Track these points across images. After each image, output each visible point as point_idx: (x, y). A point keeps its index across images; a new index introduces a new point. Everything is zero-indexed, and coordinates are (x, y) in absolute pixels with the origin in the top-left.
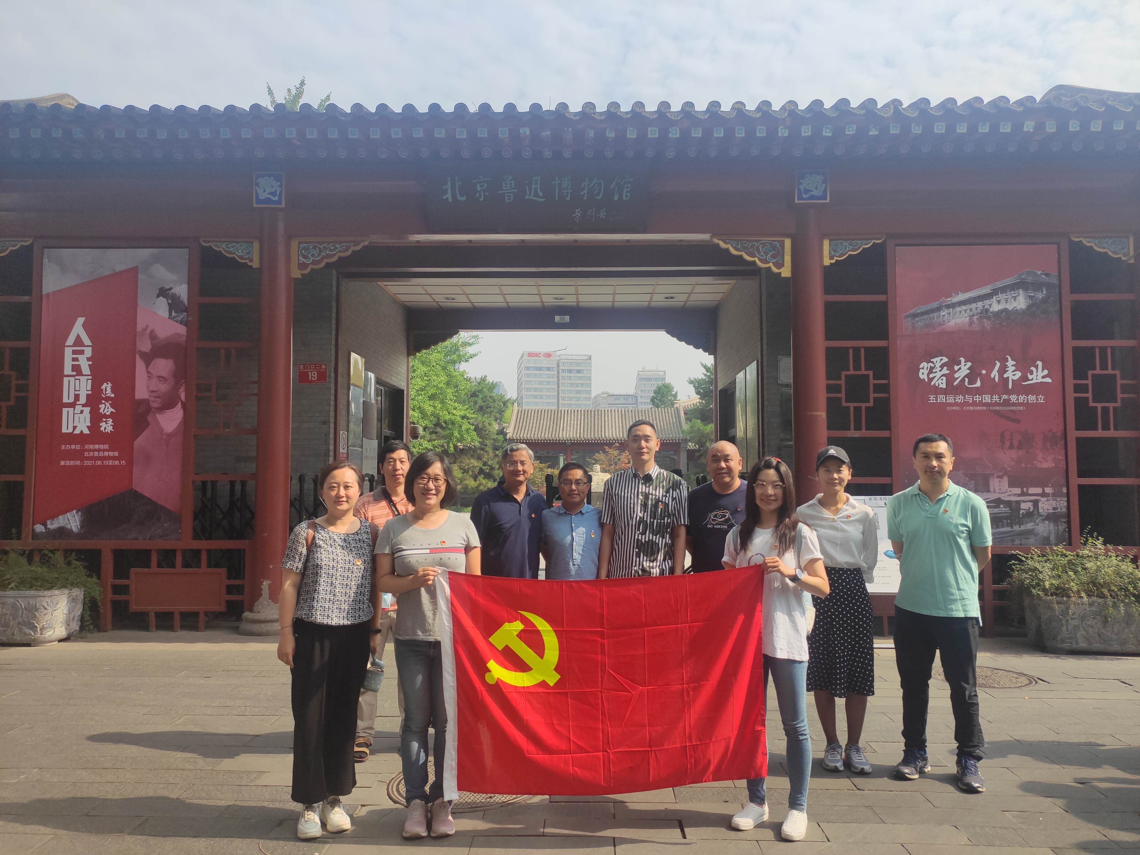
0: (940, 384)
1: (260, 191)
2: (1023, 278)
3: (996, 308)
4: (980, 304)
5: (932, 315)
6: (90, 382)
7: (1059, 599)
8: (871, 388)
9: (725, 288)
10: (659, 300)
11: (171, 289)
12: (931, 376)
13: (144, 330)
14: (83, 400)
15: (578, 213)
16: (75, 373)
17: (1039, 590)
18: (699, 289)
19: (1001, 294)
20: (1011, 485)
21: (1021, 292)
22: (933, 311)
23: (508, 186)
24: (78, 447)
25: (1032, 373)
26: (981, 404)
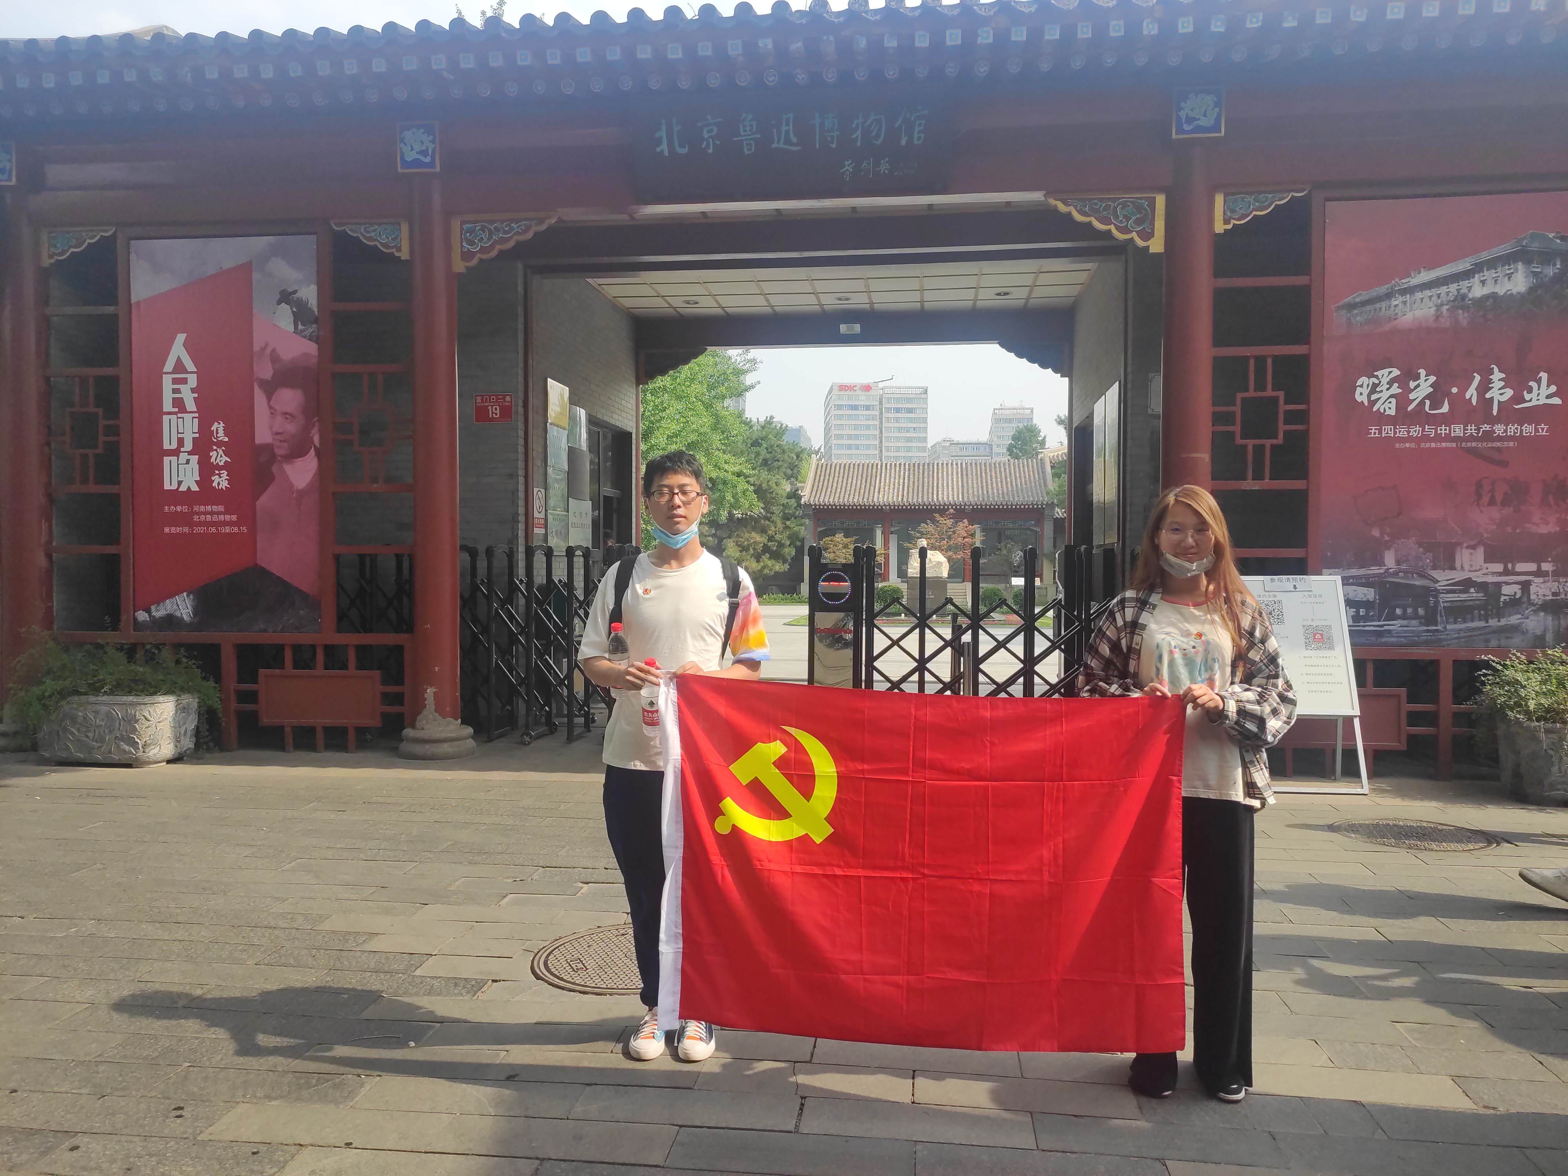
0: (1387, 409)
1: (406, 149)
2: (1524, 244)
3: (1478, 292)
4: (1453, 288)
5: (1378, 306)
6: (196, 421)
7: (1550, 725)
8: (1281, 417)
9: (1083, 277)
10: (987, 298)
11: (295, 292)
12: (1374, 397)
13: (263, 349)
14: (188, 446)
15: (848, 167)
16: (176, 410)
17: (1519, 712)
18: (1044, 279)
19: (1487, 270)
20: (1489, 559)
21: (1520, 266)
22: (1379, 299)
23: (748, 128)
24: (185, 509)
25: (1530, 390)
26: (1448, 438)
